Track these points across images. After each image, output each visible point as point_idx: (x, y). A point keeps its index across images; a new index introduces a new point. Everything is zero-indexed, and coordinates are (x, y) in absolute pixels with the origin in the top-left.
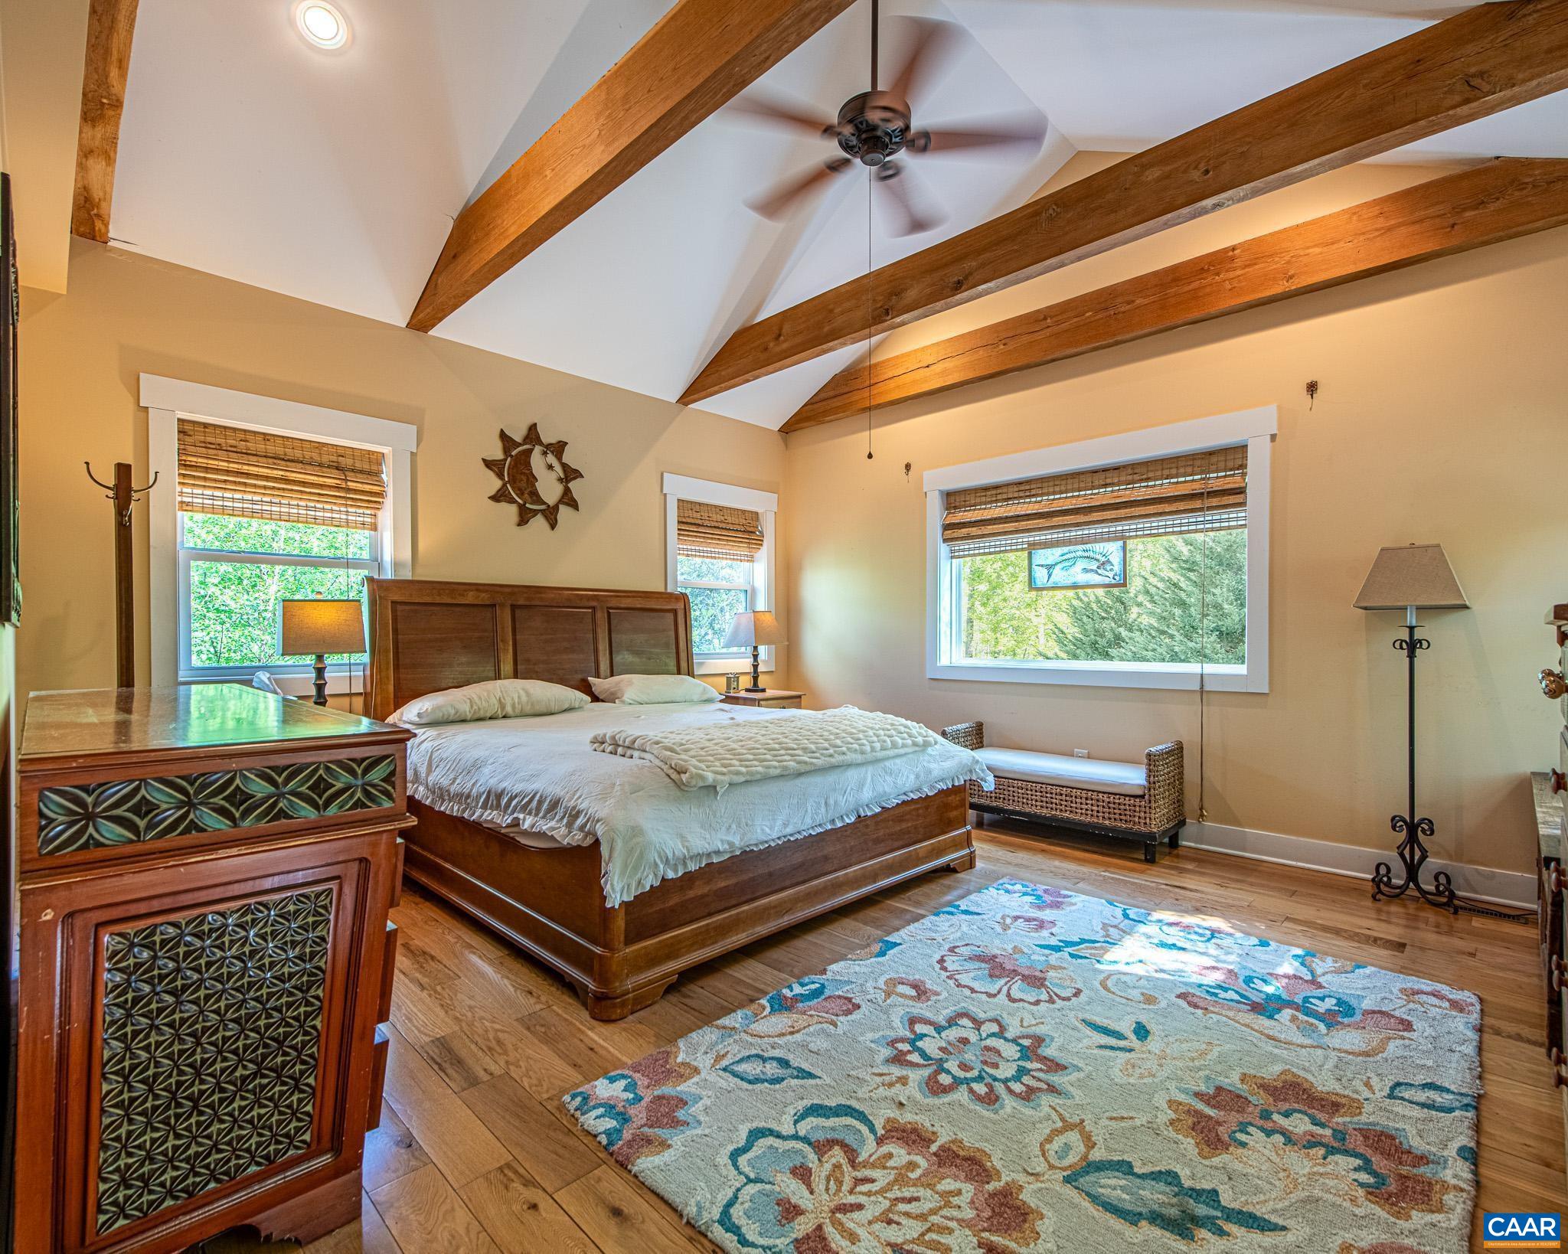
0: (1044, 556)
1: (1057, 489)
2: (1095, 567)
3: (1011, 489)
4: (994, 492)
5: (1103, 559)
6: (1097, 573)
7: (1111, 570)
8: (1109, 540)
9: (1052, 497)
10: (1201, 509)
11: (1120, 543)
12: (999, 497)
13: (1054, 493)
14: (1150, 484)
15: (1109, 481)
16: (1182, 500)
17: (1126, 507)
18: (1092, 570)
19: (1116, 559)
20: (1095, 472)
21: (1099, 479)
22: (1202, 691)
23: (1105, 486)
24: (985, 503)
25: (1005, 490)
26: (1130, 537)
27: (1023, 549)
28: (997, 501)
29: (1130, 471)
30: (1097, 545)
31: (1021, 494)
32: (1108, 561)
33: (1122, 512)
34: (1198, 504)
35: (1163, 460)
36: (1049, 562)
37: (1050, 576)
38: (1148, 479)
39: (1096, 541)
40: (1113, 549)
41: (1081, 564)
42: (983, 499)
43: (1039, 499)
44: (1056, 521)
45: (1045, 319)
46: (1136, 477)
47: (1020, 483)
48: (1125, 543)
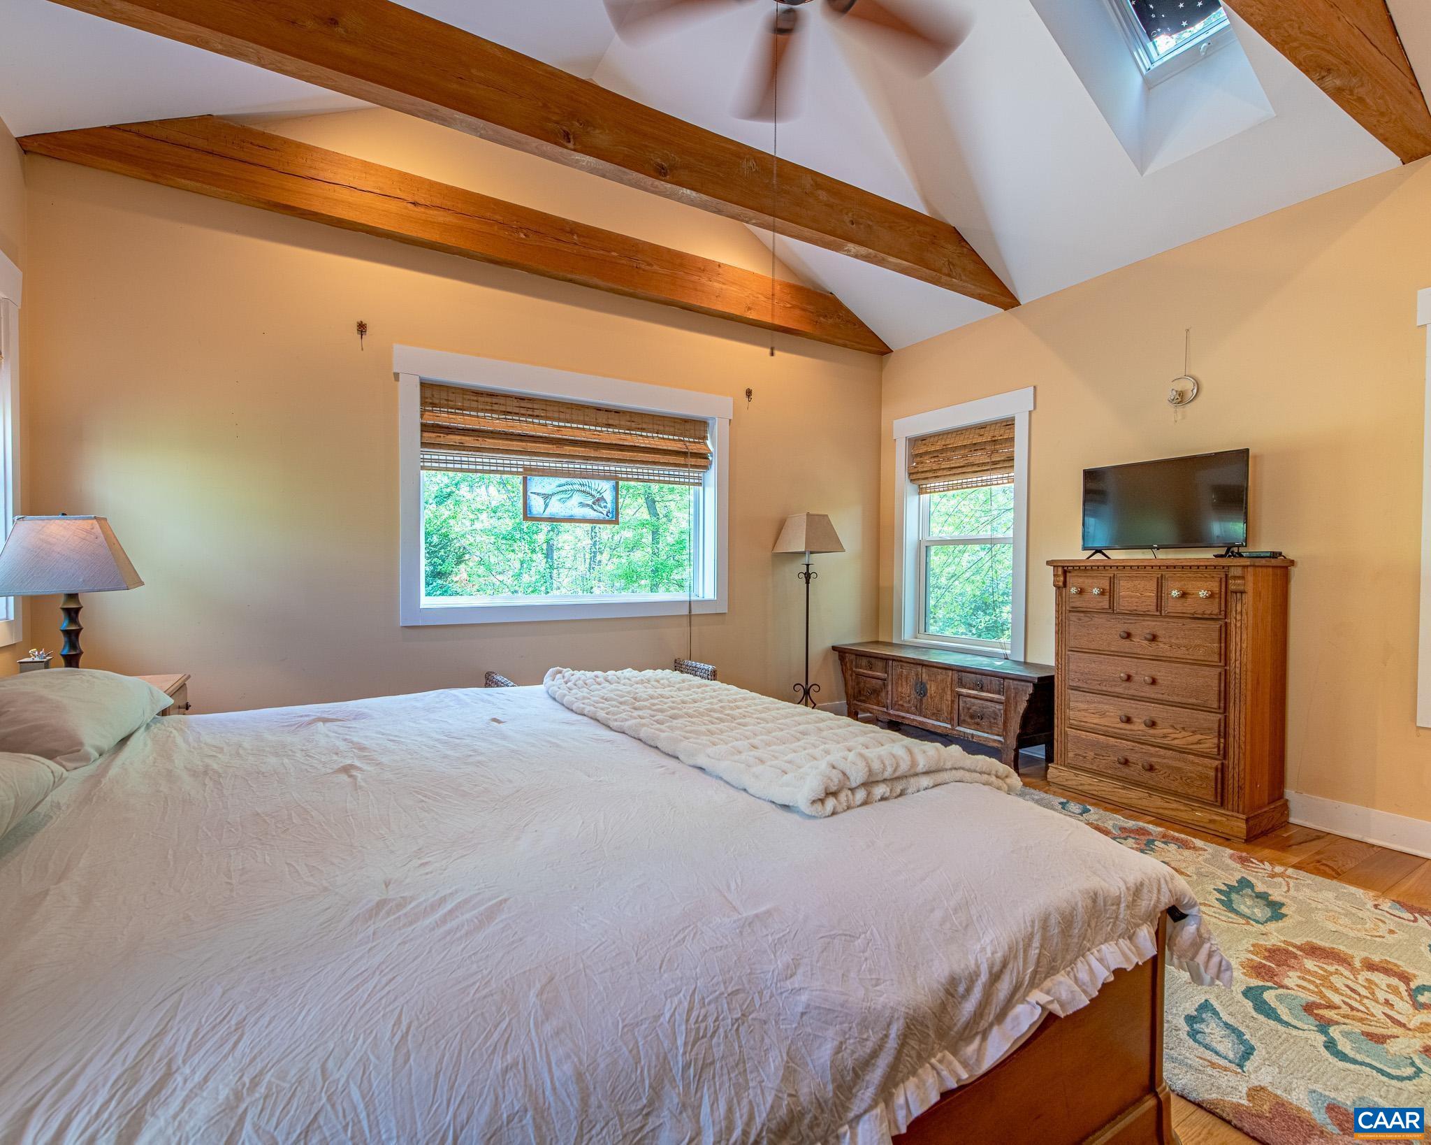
0: (540, 485)
1: (562, 416)
2: (590, 503)
3: (509, 401)
4: (489, 400)
5: (598, 496)
6: (593, 508)
7: (605, 507)
8: (605, 478)
9: (556, 423)
10: (686, 466)
11: (612, 483)
12: (495, 407)
13: (559, 420)
14: (644, 434)
15: (611, 422)
16: (670, 455)
17: (628, 451)
18: (588, 505)
19: (609, 496)
20: (599, 409)
21: (602, 417)
22: (690, 615)
23: (609, 426)
24: (477, 410)
25: (502, 401)
26: (622, 479)
27: (518, 473)
28: (492, 411)
29: (628, 418)
30: (593, 481)
31: (523, 411)
32: (603, 499)
33: (628, 455)
34: (681, 460)
35: (654, 416)
36: (548, 491)
37: (546, 506)
38: (643, 430)
39: (593, 477)
40: (606, 487)
41: (578, 498)
42: (474, 404)
43: (542, 422)
44: (568, 449)
45: (572, 232)
46: (633, 425)
47: (522, 399)
48: (617, 483)
